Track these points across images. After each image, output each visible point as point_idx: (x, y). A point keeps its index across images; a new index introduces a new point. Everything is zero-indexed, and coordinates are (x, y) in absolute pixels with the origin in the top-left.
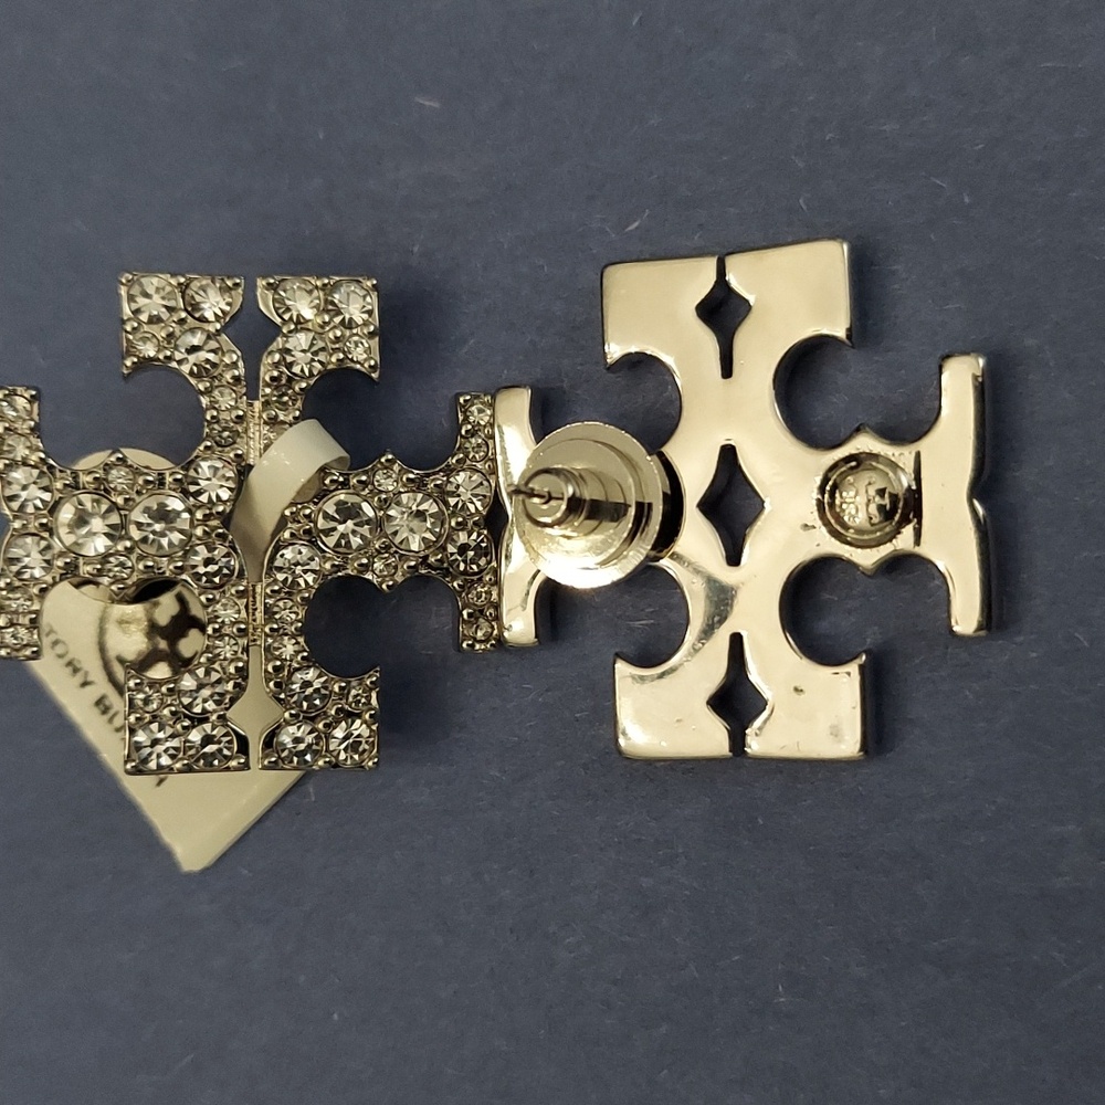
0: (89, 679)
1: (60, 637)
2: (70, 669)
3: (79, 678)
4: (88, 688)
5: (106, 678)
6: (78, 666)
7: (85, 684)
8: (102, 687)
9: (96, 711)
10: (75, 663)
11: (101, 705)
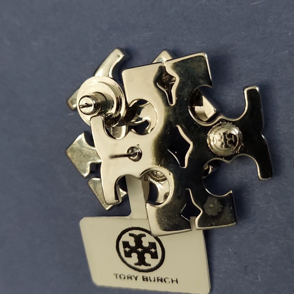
0: (136, 276)
1: (120, 274)
2: (129, 279)
3: (134, 279)
4: (137, 279)
5: (138, 272)
6: (130, 276)
7: (136, 279)
8: (140, 275)
9: (146, 282)
10: (129, 276)
11: (145, 279)
